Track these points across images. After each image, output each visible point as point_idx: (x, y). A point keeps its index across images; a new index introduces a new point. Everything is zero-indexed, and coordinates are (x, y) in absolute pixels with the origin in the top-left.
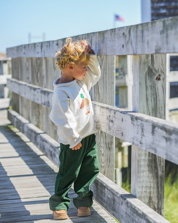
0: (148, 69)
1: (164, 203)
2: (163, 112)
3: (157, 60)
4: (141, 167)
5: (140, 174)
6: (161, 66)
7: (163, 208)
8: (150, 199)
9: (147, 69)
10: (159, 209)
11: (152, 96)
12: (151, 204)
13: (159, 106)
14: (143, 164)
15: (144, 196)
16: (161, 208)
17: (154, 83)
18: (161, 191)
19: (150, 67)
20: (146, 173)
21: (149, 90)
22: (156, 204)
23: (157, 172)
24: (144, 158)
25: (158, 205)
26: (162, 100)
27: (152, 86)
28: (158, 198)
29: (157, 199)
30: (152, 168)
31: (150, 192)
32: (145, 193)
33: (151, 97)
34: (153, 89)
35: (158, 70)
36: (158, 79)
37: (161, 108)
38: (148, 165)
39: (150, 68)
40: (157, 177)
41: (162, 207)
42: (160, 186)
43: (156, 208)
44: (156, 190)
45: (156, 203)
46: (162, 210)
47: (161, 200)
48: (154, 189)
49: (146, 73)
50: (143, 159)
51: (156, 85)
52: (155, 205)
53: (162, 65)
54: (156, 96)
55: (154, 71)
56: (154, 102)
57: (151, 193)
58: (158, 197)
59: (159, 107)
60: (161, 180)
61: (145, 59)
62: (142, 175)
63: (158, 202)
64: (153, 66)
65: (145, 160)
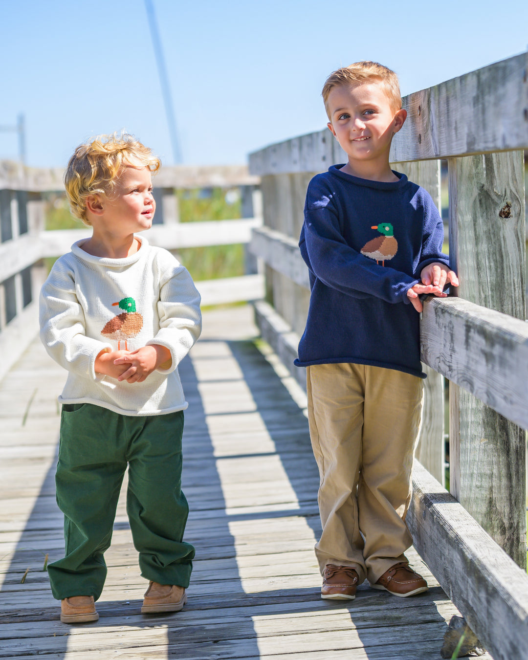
0: (479, 192)
1: (524, 513)
2: (519, 295)
3: (501, 168)
4: (468, 427)
5: (465, 444)
6: (511, 184)
7: (524, 527)
8: (491, 506)
9: (476, 192)
10: (513, 529)
11: (491, 256)
12: (494, 516)
13: (509, 281)
14: (473, 419)
15: (477, 498)
16: (518, 526)
17: (494, 225)
18: (518, 485)
19: (483, 186)
20: (481, 441)
21: (482, 243)
22: (507, 517)
23: (508, 439)
24: (474, 406)
25: (510, 519)
26: (515, 264)
27: (490, 233)
28: (511, 503)
29: (508, 503)
30: (494, 429)
31: (491, 489)
32: (477, 490)
33: (489, 258)
34: (493, 241)
35: (504, 193)
36: (506, 214)
37: (514, 286)
38: (484, 422)
39: (485, 188)
40: (508, 452)
41: (520, 525)
42: (514, 473)
43: (507, 525)
44: (504, 481)
45: (506, 515)
46: (521, 532)
47: (518, 508)
48: (500, 480)
49: (475, 201)
50: (472, 409)
51: (499, 229)
52: (503, 518)
53: (515, 182)
54: (502, 257)
55: (494, 197)
56: (496, 270)
57: (493, 490)
58: (510, 500)
59: (507, 282)
60: (517, 459)
61: (471, 168)
62: (469, 447)
63: (511, 512)
64: (492, 183)
65: (475, 411)
